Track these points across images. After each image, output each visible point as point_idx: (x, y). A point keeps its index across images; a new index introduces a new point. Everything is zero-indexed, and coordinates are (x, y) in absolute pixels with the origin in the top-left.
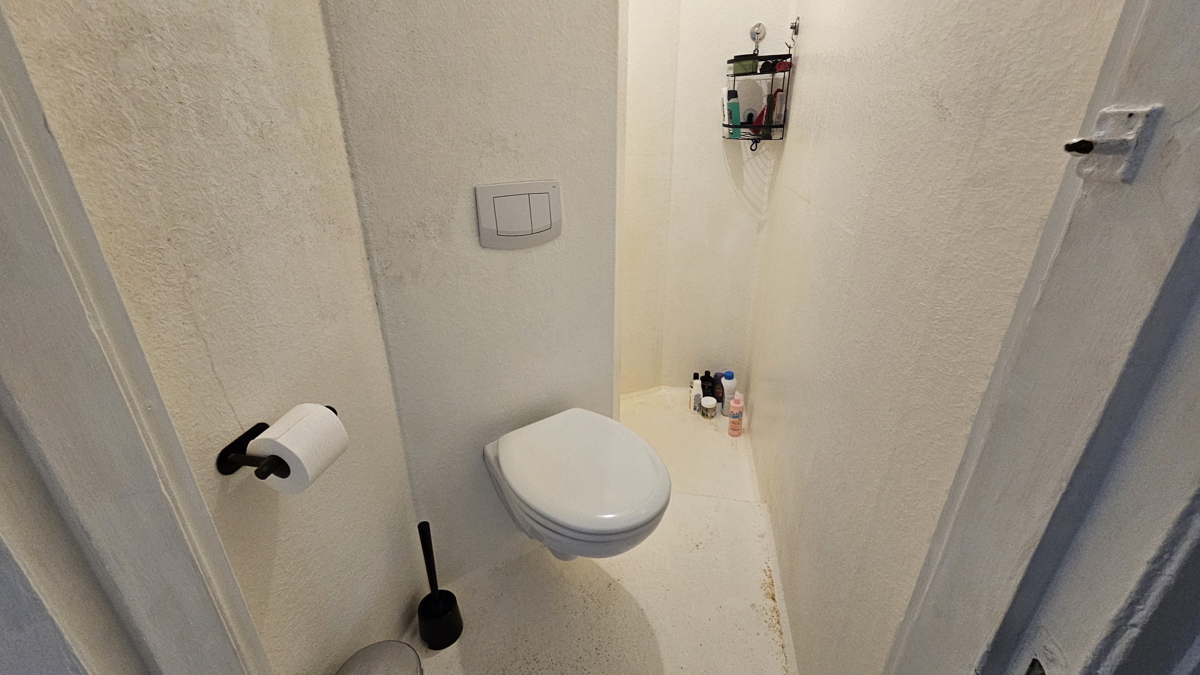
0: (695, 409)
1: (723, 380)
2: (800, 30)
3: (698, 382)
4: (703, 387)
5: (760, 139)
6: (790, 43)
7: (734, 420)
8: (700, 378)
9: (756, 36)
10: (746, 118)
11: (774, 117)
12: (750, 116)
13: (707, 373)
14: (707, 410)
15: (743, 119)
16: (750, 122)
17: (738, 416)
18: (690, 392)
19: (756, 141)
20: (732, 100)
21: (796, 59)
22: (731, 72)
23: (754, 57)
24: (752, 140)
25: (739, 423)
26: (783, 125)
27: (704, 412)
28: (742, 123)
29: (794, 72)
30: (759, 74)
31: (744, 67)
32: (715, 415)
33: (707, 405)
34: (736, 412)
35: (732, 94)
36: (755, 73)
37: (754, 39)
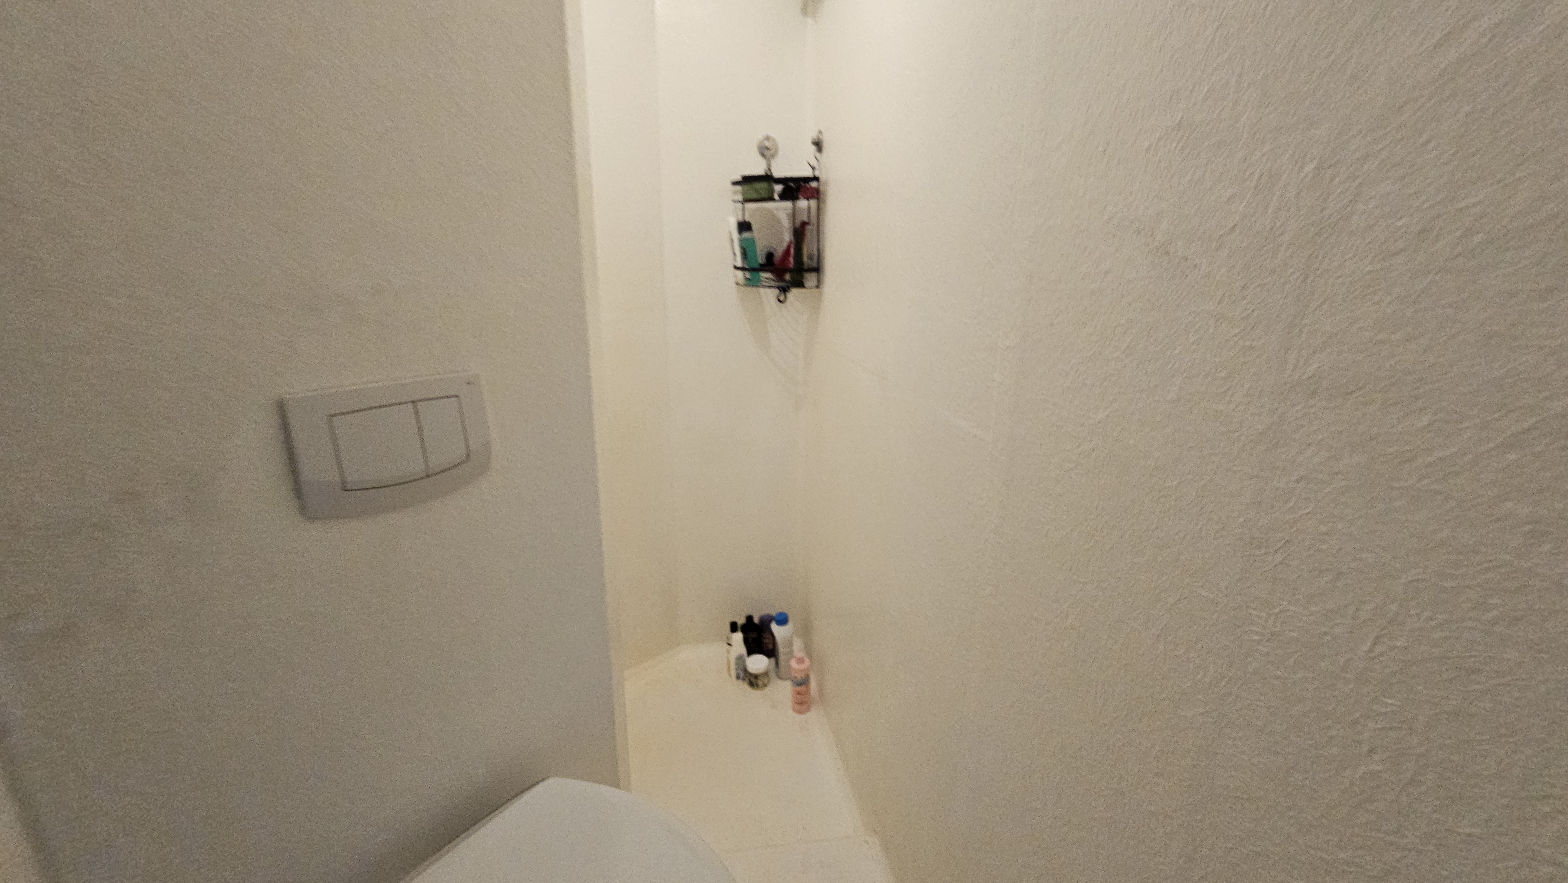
0: (738, 677)
1: (774, 627)
2: (825, 146)
3: (738, 637)
4: (746, 641)
5: (789, 288)
6: (814, 163)
7: (798, 689)
8: (739, 628)
9: (766, 151)
10: (764, 257)
11: (805, 258)
12: (770, 256)
13: (750, 618)
14: (756, 677)
15: (761, 259)
16: (771, 264)
17: (803, 682)
18: (728, 652)
19: (784, 290)
20: (746, 235)
21: (826, 184)
22: (740, 197)
23: (768, 178)
24: (778, 288)
25: (807, 692)
26: (817, 269)
27: (753, 681)
28: (761, 265)
29: (824, 202)
30: (778, 201)
31: (757, 191)
32: (768, 681)
33: (757, 669)
34: (800, 676)
35: (744, 227)
36: (771, 199)
37: (763, 155)
